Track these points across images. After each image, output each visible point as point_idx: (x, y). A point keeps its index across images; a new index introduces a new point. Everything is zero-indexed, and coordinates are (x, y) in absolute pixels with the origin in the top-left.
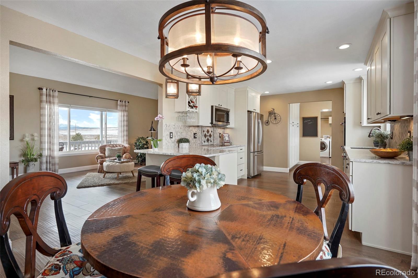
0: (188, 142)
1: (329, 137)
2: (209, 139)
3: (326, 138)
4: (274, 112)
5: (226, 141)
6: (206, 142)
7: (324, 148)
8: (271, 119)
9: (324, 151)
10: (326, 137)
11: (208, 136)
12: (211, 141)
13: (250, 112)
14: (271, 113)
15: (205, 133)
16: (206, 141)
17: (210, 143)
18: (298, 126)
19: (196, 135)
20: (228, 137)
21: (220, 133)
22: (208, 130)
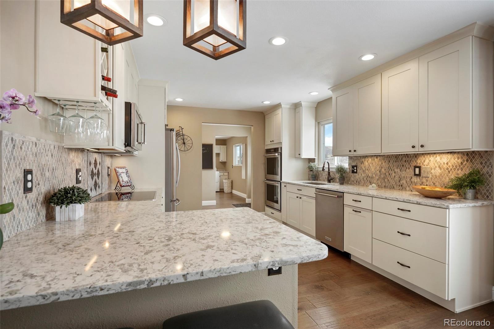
2: (97, 183)
4: (182, 133)
5: (124, 184)
6: (93, 190)
11: (95, 174)
12: (99, 187)
13: (170, 129)
14: (179, 134)
15: (91, 167)
17: (98, 191)
19: (80, 174)
20: (126, 174)
21: (108, 168)
22: (95, 161)
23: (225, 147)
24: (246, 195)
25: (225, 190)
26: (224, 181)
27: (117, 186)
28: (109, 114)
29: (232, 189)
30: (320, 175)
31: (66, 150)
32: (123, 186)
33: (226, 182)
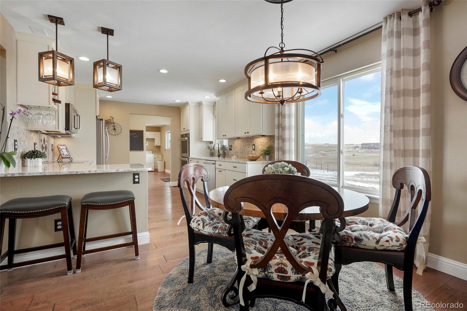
4: (113, 122)
5: (64, 156)
8: (109, 130)
11: (44, 148)
13: (99, 119)
14: (109, 122)
15: (42, 143)
19: (36, 146)
20: (66, 150)
21: (52, 145)
22: (44, 139)
23: (159, 133)
24: (170, 171)
25: (158, 170)
26: (158, 162)
27: (59, 157)
28: (56, 112)
29: (165, 168)
30: (215, 153)
31: (30, 131)
32: (64, 158)
33: (159, 163)
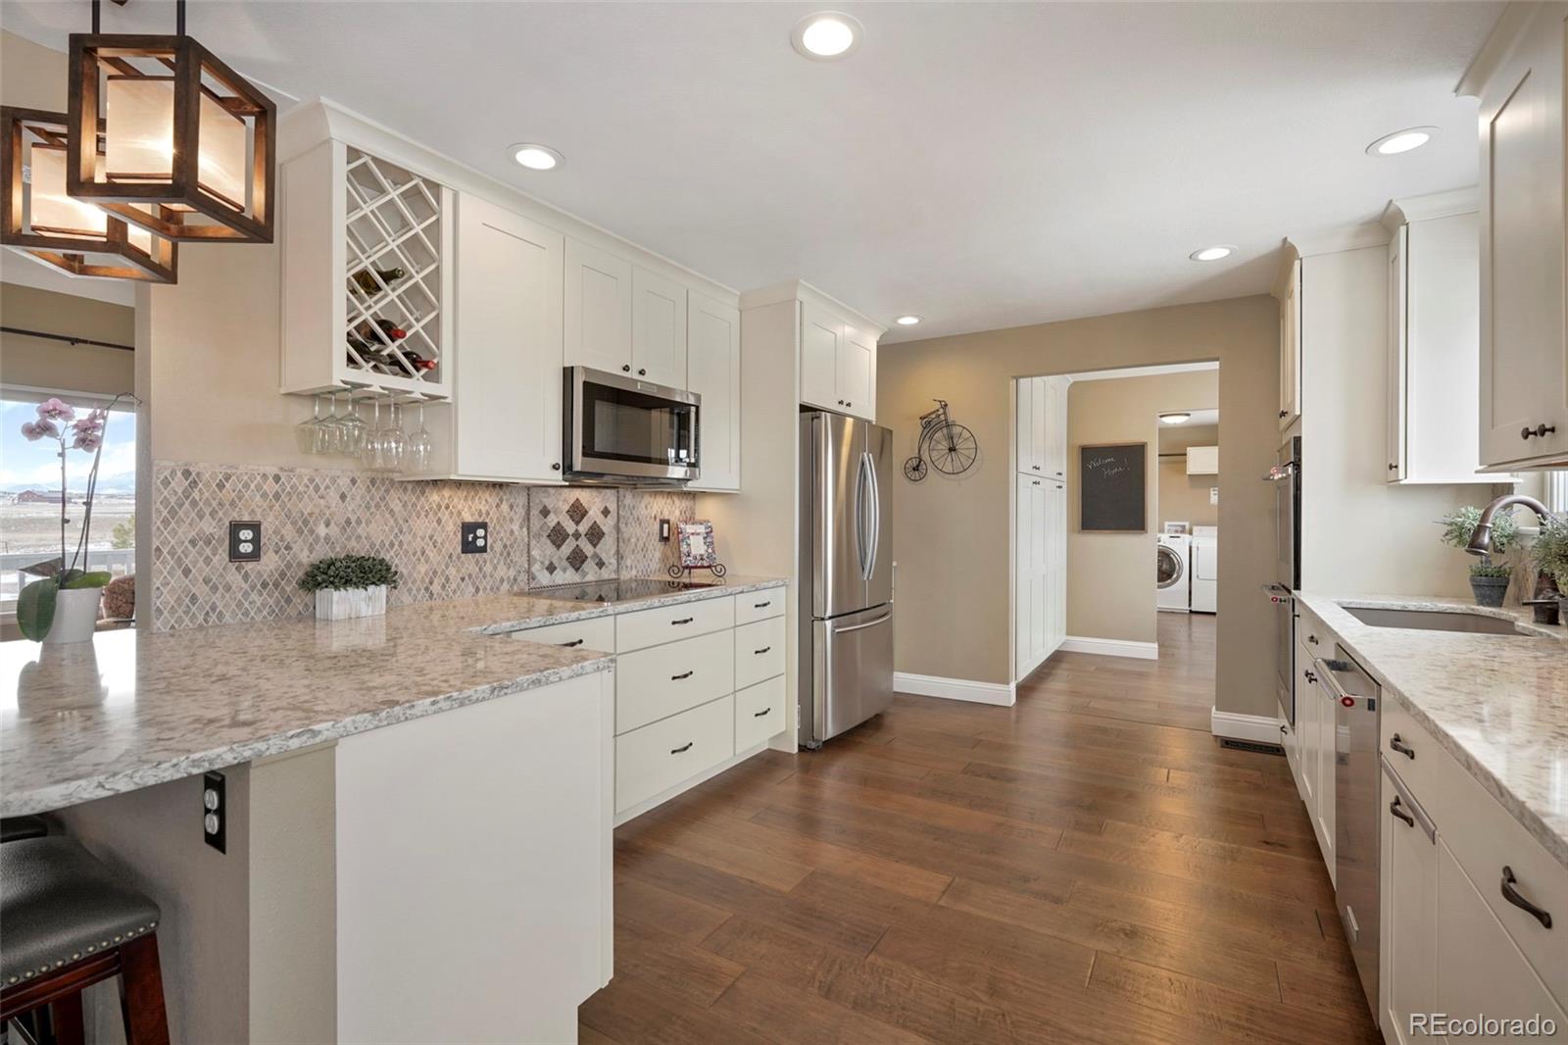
0: (383, 582)
1: (1187, 527)
2: (589, 554)
3: (1177, 532)
4: (946, 420)
5: (690, 561)
6: (564, 570)
7: (1170, 576)
8: (934, 454)
9: (1169, 585)
10: (1174, 528)
11: (577, 535)
12: (601, 564)
13: (809, 414)
14: (936, 424)
15: (552, 521)
16: (565, 563)
17: (591, 572)
18: (1058, 484)
19: (480, 532)
20: (704, 538)
21: (664, 521)
22: (576, 506)
32: (688, 567)
